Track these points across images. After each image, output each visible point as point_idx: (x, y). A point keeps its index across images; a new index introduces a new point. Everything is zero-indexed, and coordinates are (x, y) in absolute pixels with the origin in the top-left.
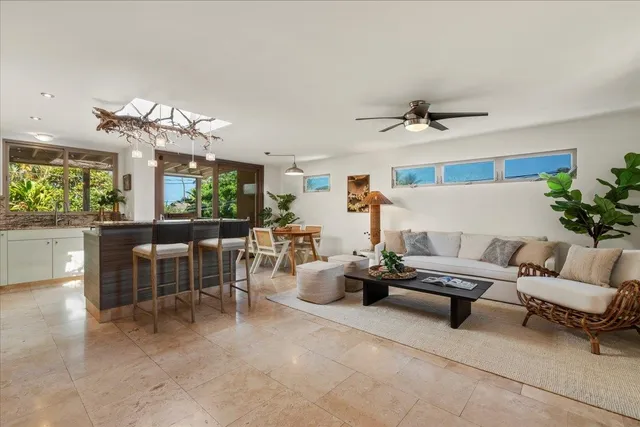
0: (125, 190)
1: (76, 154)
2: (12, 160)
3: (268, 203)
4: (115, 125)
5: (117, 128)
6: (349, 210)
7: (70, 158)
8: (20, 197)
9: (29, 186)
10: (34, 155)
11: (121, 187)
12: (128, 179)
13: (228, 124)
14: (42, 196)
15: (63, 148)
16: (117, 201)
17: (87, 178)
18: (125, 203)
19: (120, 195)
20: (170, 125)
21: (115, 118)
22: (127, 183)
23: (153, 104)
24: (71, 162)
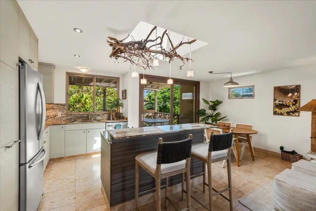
0: (123, 99)
1: (100, 79)
2: (70, 84)
3: (202, 106)
4: (122, 52)
5: (123, 55)
6: (275, 113)
7: (97, 81)
8: (79, 101)
9: (83, 96)
10: (83, 81)
11: (121, 97)
12: (125, 92)
13: (206, 44)
14: (87, 100)
15: (93, 76)
16: (119, 105)
17: (104, 92)
18: (123, 107)
19: (120, 102)
20: (160, 49)
21: (122, 45)
22: (124, 95)
23: (153, 27)
24: (98, 84)
